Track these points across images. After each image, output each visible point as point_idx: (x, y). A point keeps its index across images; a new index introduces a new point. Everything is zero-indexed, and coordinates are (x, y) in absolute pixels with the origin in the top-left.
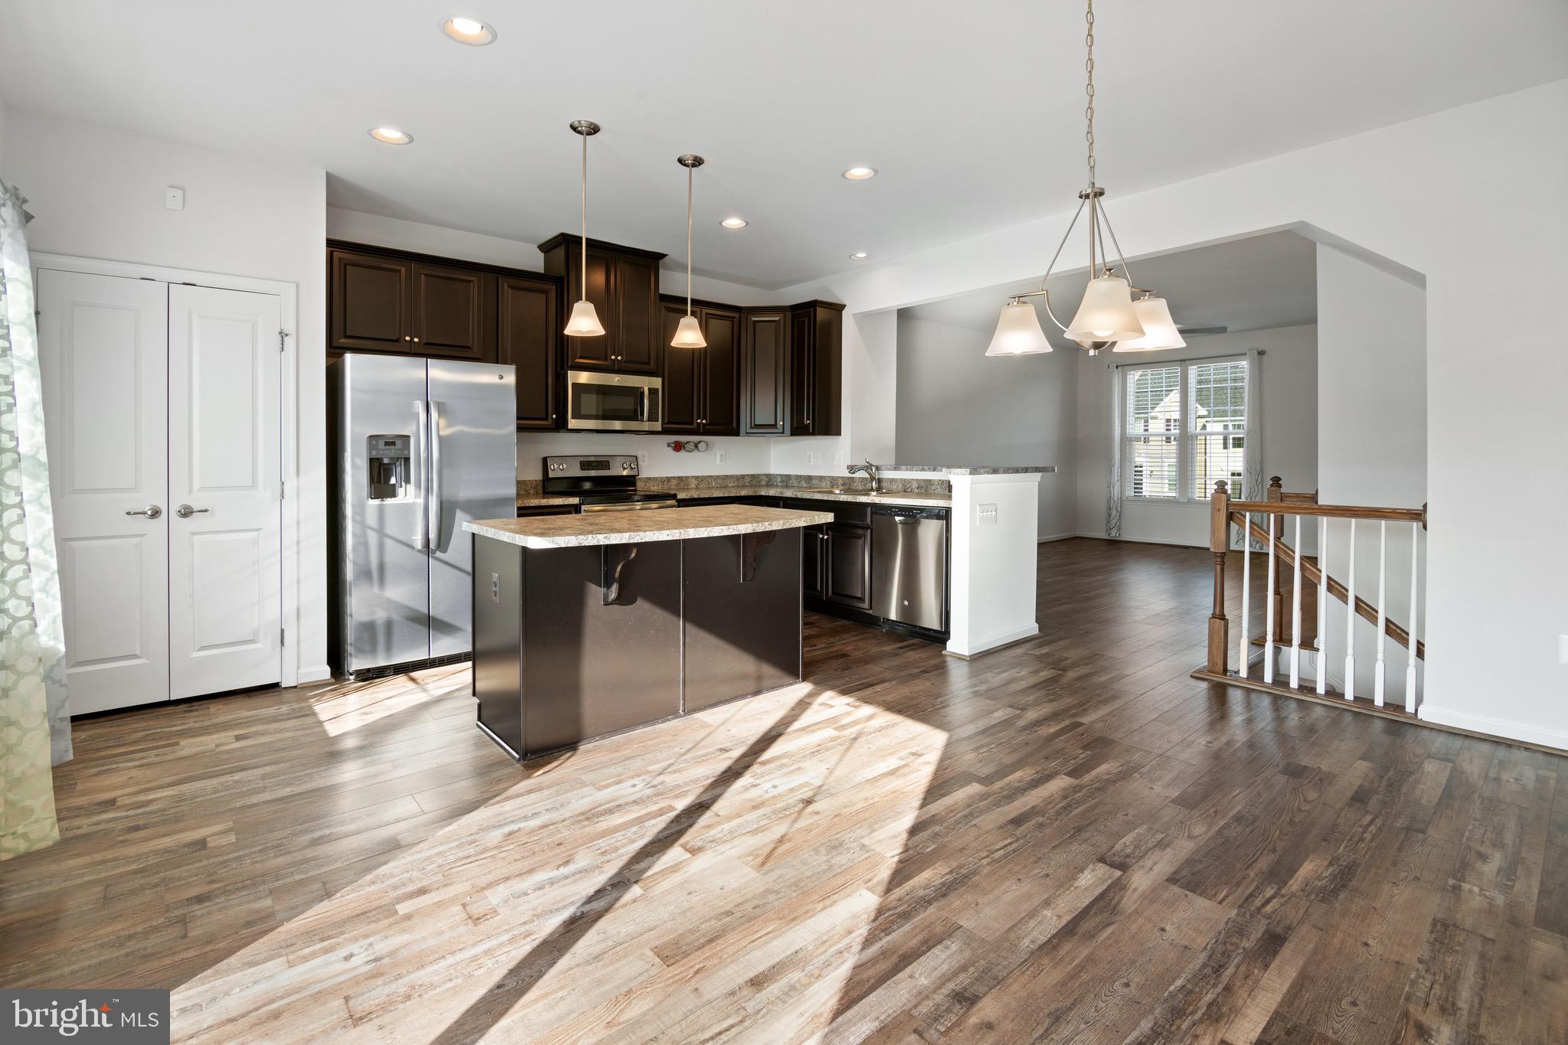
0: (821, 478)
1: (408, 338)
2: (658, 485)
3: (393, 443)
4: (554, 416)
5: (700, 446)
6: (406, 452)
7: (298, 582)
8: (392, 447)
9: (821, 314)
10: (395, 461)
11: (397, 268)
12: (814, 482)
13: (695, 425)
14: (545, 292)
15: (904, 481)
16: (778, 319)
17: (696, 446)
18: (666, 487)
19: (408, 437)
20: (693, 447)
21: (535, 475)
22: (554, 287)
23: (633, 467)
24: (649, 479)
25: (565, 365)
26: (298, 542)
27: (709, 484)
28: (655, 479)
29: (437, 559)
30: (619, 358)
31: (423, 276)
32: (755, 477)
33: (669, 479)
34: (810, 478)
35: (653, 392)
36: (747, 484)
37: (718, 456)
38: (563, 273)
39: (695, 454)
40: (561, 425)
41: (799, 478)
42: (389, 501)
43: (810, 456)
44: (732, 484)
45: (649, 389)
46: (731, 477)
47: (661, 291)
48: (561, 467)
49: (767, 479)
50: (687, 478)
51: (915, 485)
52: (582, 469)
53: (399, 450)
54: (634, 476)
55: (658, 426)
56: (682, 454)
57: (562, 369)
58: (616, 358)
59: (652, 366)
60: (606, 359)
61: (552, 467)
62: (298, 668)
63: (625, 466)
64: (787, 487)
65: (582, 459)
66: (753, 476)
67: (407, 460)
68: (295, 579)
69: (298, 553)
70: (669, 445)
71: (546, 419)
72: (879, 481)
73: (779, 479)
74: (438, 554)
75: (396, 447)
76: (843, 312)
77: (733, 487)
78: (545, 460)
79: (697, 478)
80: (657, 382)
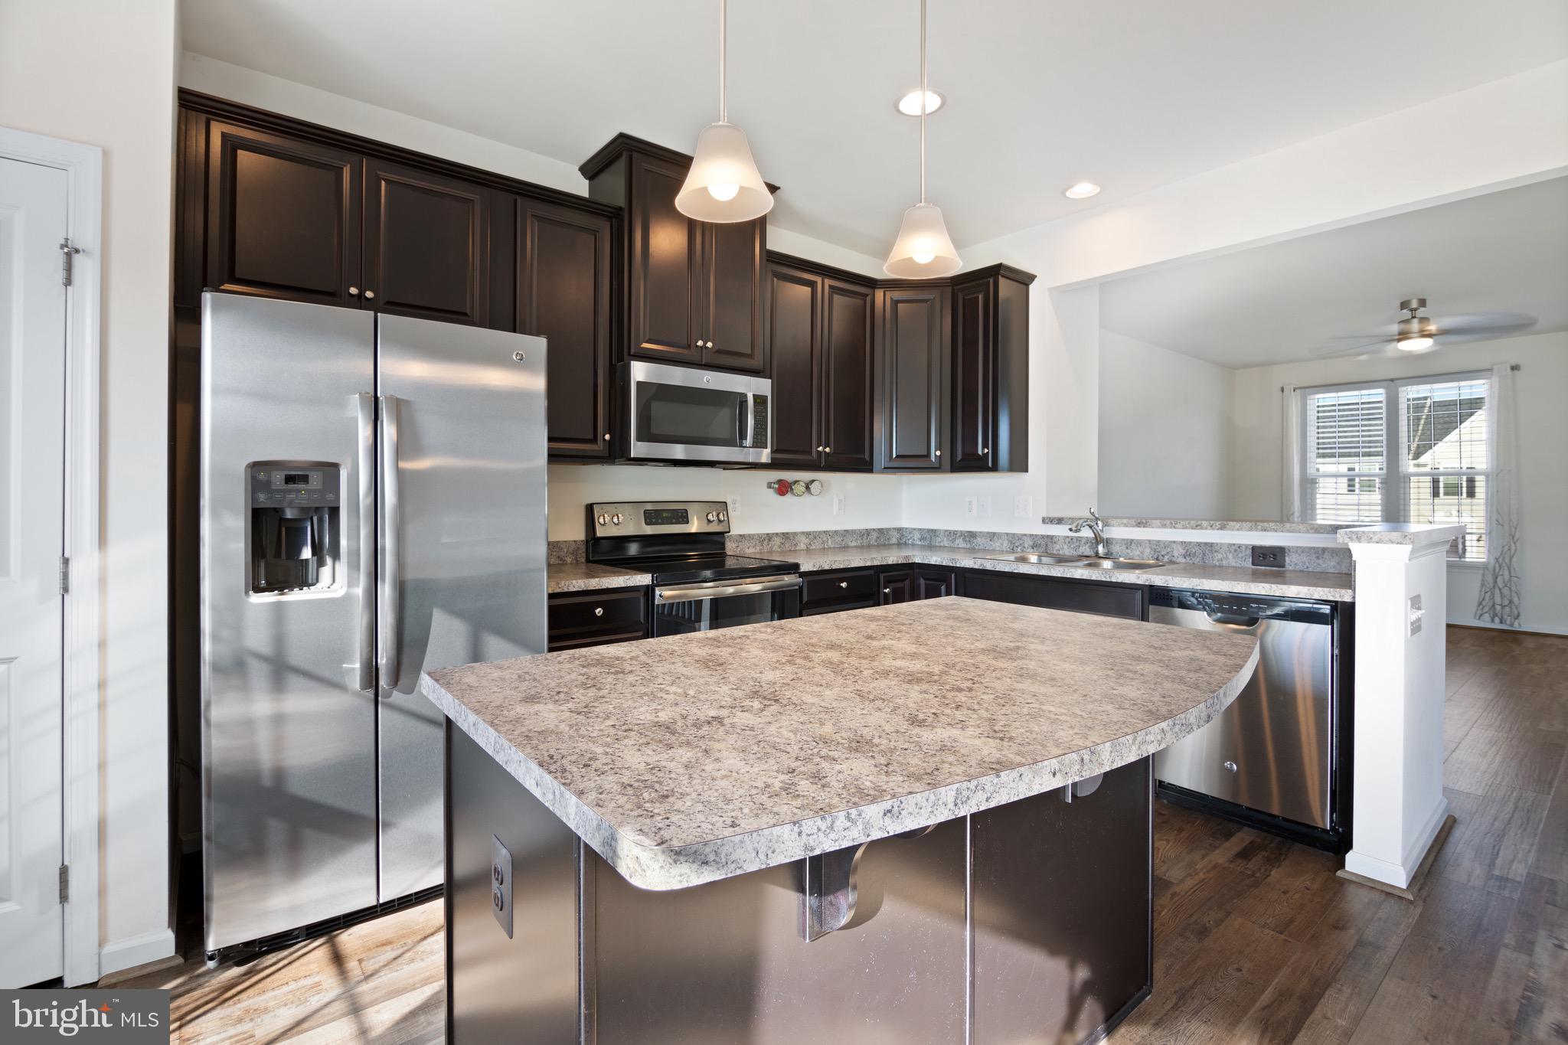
0: (992, 536)
1: (353, 291)
2: (755, 547)
3: (305, 479)
4: (607, 437)
5: (814, 487)
6: (330, 496)
7: (102, 766)
8: (301, 486)
9: (1005, 287)
10: (310, 512)
11: (336, 163)
12: (979, 540)
13: (814, 454)
14: (594, 232)
15: (1156, 546)
16: (931, 297)
17: (807, 488)
18: (766, 548)
19: (335, 466)
20: (803, 489)
21: (575, 532)
22: (608, 225)
23: (722, 518)
24: (742, 536)
25: (626, 353)
26: (102, 685)
27: (823, 543)
28: (750, 537)
29: (392, 707)
30: (709, 345)
31: (383, 183)
32: (883, 533)
33: (769, 537)
34: (972, 535)
35: (760, 400)
36: (873, 542)
37: (836, 502)
38: (620, 201)
39: (807, 498)
40: (617, 453)
41: (952, 534)
42: (295, 596)
43: (970, 503)
44: (854, 544)
45: (754, 395)
46: (853, 532)
47: (770, 246)
48: (615, 520)
49: (898, 536)
50: (795, 534)
51: (1178, 551)
52: (647, 523)
53: (315, 491)
54: (722, 533)
55: (765, 455)
56: (788, 498)
57: (621, 359)
58: (705, 343)
59: (756, 363)
60: (689, 347)
61: (601, 520)
62: (101, 944)
63: (710, 517)
64: (931, 548)
65: (649, 507)
66: (881, 531)
67: (335, 512)
68: (94, 763)
69: (102, 706)
70: (769, 486)
71: (594, 440)
72: (1107, 542)
73: (917, 536)
74: (397, 697)
75: (309, 487)
76: (1031, 287)
77: (856, 547)
78: (590, 509)
79: (807, 534)
80: (762, 386)
